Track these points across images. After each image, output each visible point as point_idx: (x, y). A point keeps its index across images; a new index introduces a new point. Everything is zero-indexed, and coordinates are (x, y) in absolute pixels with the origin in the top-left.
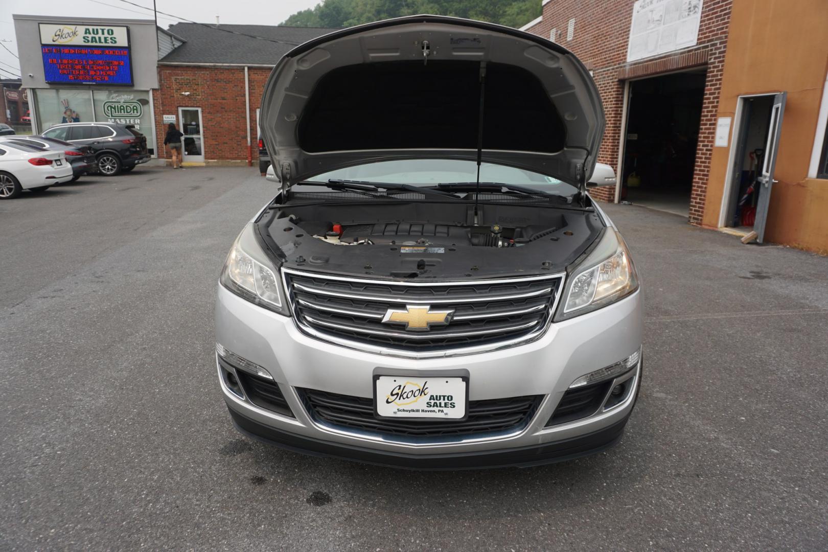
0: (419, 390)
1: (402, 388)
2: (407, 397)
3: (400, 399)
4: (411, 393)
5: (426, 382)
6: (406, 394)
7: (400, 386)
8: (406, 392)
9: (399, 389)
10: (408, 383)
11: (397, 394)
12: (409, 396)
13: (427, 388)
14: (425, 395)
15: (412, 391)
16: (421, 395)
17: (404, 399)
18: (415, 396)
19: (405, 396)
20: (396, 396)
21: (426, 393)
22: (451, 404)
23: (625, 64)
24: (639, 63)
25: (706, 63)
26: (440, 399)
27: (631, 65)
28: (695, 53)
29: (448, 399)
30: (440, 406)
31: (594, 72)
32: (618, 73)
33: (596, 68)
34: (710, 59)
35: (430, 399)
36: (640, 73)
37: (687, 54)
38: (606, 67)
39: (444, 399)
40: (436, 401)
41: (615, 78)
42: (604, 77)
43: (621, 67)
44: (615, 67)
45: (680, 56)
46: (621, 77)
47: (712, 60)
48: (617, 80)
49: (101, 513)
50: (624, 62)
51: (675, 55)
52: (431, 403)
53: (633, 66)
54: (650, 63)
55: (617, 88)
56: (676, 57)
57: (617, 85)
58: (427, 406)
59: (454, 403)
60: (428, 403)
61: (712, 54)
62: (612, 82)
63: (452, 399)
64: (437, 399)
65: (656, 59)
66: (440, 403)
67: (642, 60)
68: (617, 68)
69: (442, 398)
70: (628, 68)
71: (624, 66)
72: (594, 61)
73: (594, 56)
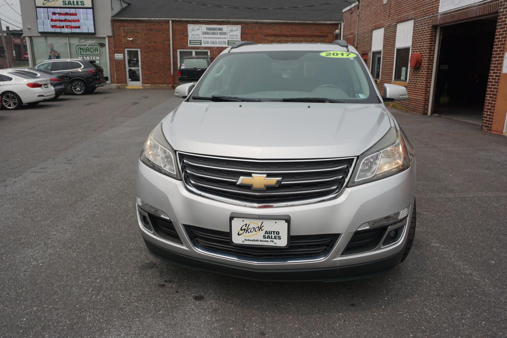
0: (258, 227)
1: (247, 226)
2: (251, 232)
3: (246, 233)
4: (253, 229)
5: (262, 223)
6: (250, 229)
7: (246, 224)
8: (250, 228)
9: (246, 226)
10: (250, 223)
11: (245, 229)
12: (252, 231)
13: (263, 226)
14: (262, 230)
15: (254, 228)
16: (259, 231)
17: (249, 233)
18: (255, 231)
19: (249, 231)
20: (244, 231)
21: (262, 229)
22: (278, 237)
23: (437, 14)
24: (448, 13)
25: (497, 12)
26: (271, 234)
27: (442, 15)
28: (489, 5)
29: (276, 234)
30: (272, 238)
31: (415, 21)
32: (432, 21)
33: (417, 18)
34: (500, 9)
35: (265, 233)
36: (448, 21)
37: (483, 6)
38: (424, 17)
39: (274, 234)
40: (269, 235)
41: (430, 25)
42: (422, 24)
43: (435, 16)
44: (430, 16)
45: (478, 7)
46: (435, 24)
47: (502, 10)
48: (431, 26)
49: (64, 300)
50: (436, 13)
51: (474, 6)
52: (266, 236)
53: (443, 16)
54: (455, 13)
55: (431, 32)
56: (475, 8)
57: (431, 29)
58: (264, 238)
59: (280, 236)
60: (264, 236)
61: (501, 6)
62: (428, 28)
63: (279, 234)
64: (269, 234)
65: (460, 10)
66: (272, 236)
67: (450, 11)
68: (432, 17)
69: (273, 233)
70: (439, 17)
71: (437, 16)
72: (415, 12)
73: (415, 9)
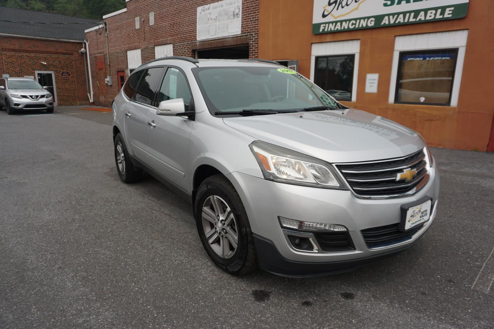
0: (419, 210)
1: (414, 212)
3: (413, 218)
5: (421, 206)
10: (416, 209)
12: (416, 215)
15: (417, 212)
23: (196, 41)
24: (206, 41)
25: (248, 44)
27: (200, 42)
28: (245, 38)
30: (423, 216)
31: (174, 45)
32: (191, 46)
33: (175, 43)
34: (250, 42)
35: (421, 214)
36: (206, 47)
37: (236, 38)
38: (182, 42)
41: (190, 49)
42: (182, 48)
43: (193, 43)
44: (189, 42)
45: (232, 39)
46: (194, 48)
48: (191, 50)
50: (195, 40)
51: (228, 38)
53: (201, 43)
54: (213, 41)
55: (192, 55)
57: (192, 53)
58: (420, 218)
61: (250, 39)
62: (188, 51)
65: (216, 40)
67: (207, 40)
68: (190, 43)
69: (425, 212)
70: (198, 43)
71: (196, 42)
72: (173, 38)
73: (172, 36)
